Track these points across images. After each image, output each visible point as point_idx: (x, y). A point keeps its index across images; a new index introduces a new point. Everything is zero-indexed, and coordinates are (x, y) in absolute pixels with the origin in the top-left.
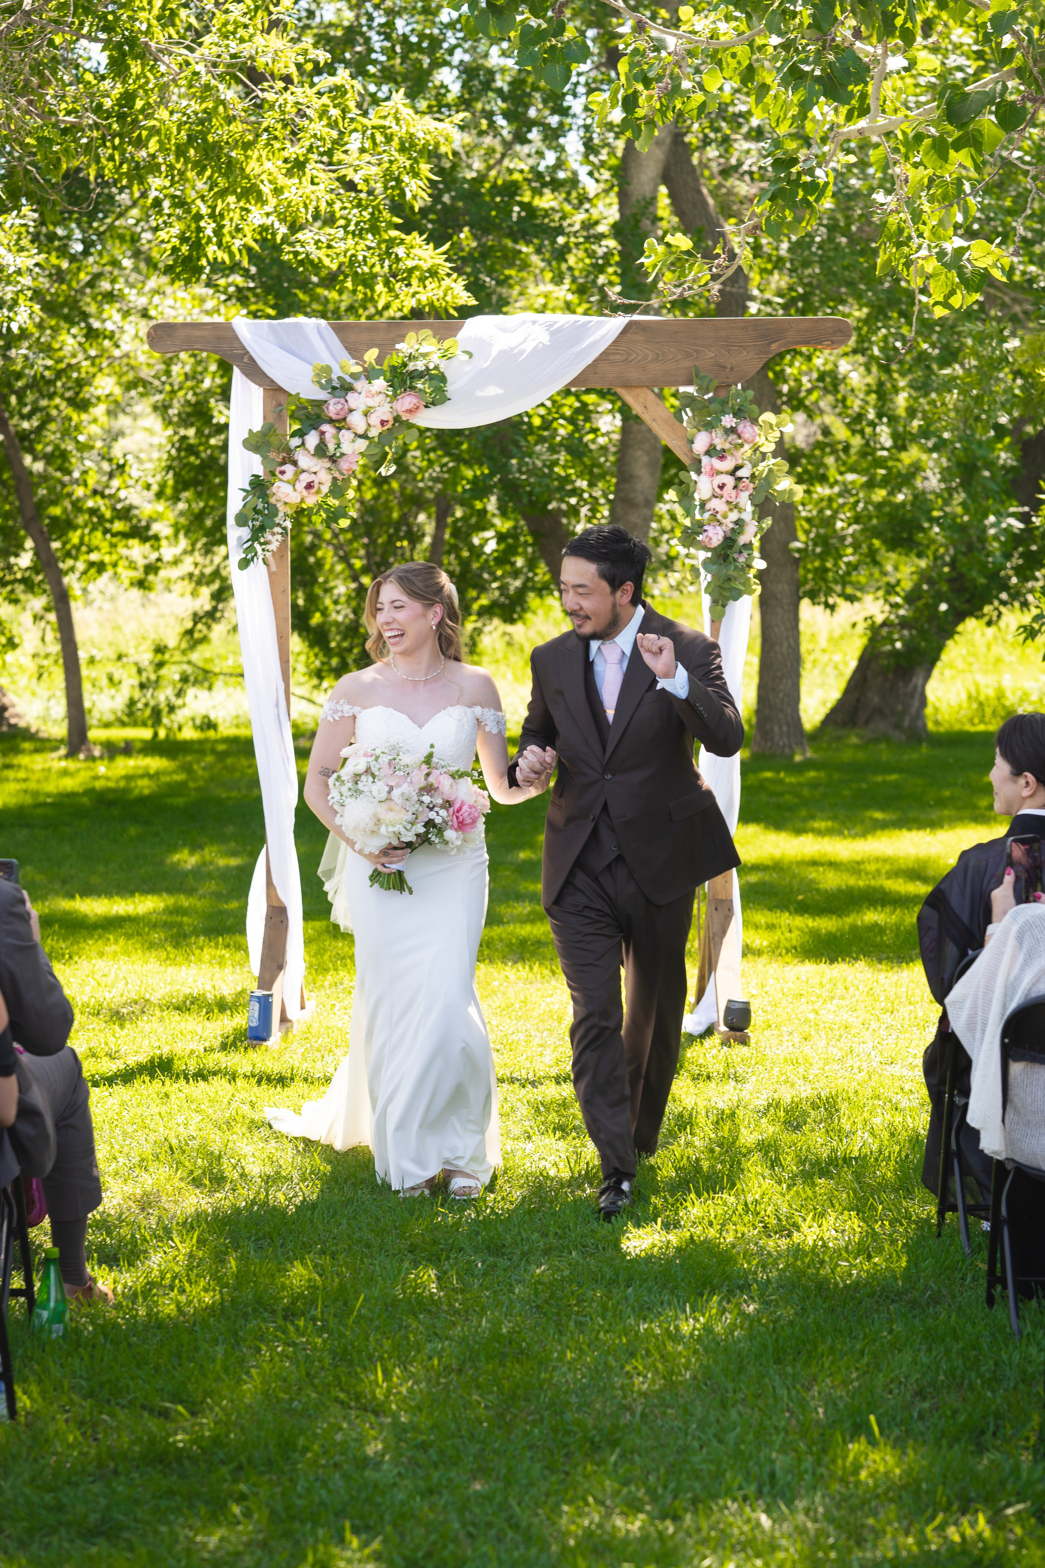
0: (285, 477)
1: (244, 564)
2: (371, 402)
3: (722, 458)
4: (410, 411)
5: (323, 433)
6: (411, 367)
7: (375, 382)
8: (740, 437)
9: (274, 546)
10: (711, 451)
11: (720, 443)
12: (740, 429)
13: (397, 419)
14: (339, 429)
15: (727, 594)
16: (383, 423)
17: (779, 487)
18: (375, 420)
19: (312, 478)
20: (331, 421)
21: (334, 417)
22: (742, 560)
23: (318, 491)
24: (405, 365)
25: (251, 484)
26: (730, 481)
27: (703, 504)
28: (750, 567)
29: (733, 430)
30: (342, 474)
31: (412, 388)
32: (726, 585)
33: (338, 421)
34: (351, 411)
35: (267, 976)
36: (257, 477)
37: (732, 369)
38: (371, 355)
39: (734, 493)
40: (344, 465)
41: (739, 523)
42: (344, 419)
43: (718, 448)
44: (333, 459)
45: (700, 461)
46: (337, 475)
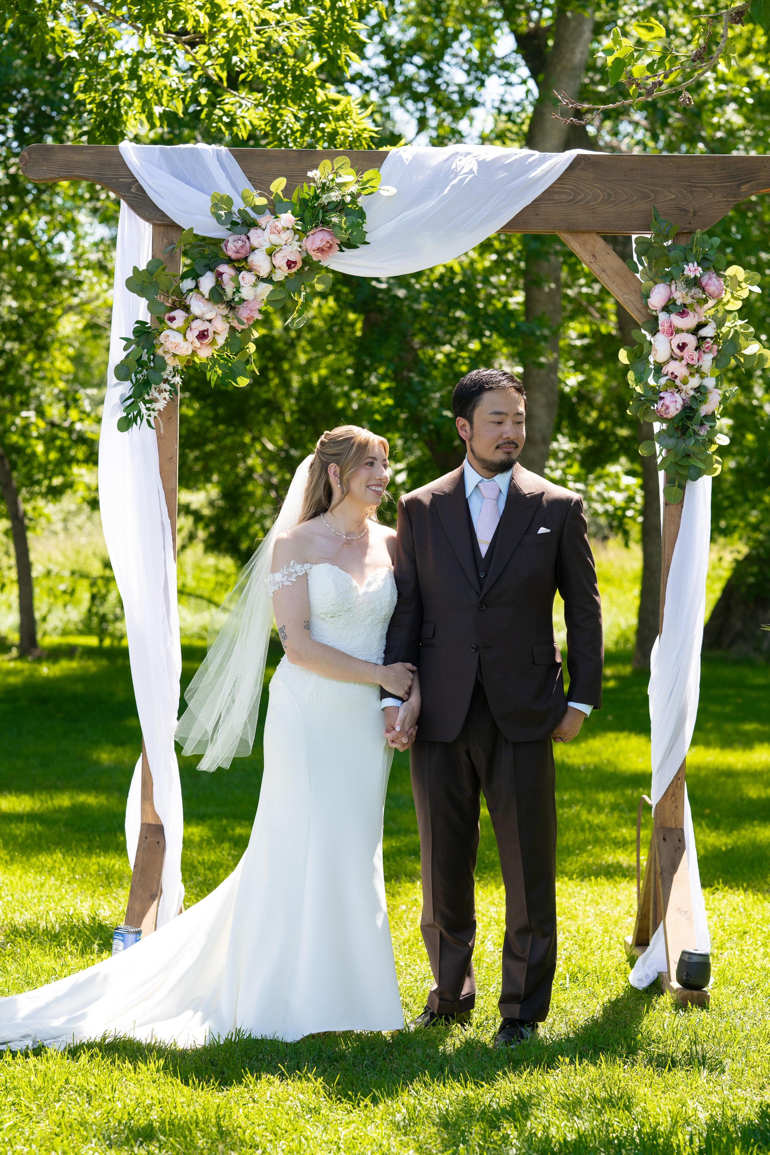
0: (175, 325)
1: (125, 424)
2: (275, 239)
3: (683, 314)
4: (321, 250)
5: (220, 275)
6: (324, 199)
7: (283, 216)
8: (704, 291)
9: (160, 405)
10: (669, 307)
11: (680, 296)
12: (704, 281)
13: (307, 261)
14: (239, 270)
15: (684, 472)
16: (290, 264)
17: (747, 352)
18: (280, 260)
19: (206, 326)
20: (230, 261)
21: (233, 256)
22: (703, 432)
23: (213, 342)
24: (317, 197)
25: (135, 331)
26: (691, 341)
27: (659, 368)
28: (712, 442)
29: (695, 283)
30: (241, 322)
31: (325, 223)
32: (683, 463)
33: (238, 260)
34: (253, 250)
35: (137, 907)
36: (143, 323)
37: (695, 213)
38: (279, 185)
39: (696, 355)
40: (244, 313)
41: (701, 390)
42: (246, 259)
43: (678, 303)
44: (231, 305)
45: (656, 318)
46: (235, 324)
